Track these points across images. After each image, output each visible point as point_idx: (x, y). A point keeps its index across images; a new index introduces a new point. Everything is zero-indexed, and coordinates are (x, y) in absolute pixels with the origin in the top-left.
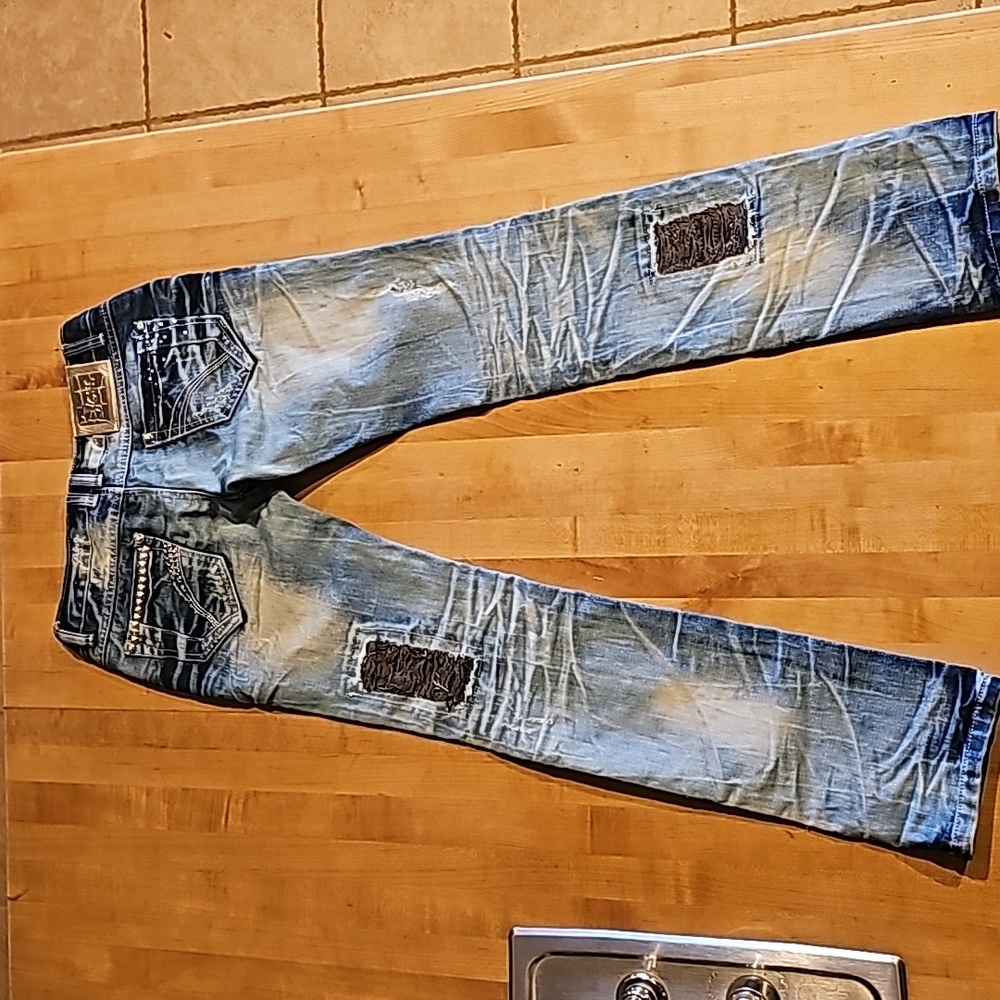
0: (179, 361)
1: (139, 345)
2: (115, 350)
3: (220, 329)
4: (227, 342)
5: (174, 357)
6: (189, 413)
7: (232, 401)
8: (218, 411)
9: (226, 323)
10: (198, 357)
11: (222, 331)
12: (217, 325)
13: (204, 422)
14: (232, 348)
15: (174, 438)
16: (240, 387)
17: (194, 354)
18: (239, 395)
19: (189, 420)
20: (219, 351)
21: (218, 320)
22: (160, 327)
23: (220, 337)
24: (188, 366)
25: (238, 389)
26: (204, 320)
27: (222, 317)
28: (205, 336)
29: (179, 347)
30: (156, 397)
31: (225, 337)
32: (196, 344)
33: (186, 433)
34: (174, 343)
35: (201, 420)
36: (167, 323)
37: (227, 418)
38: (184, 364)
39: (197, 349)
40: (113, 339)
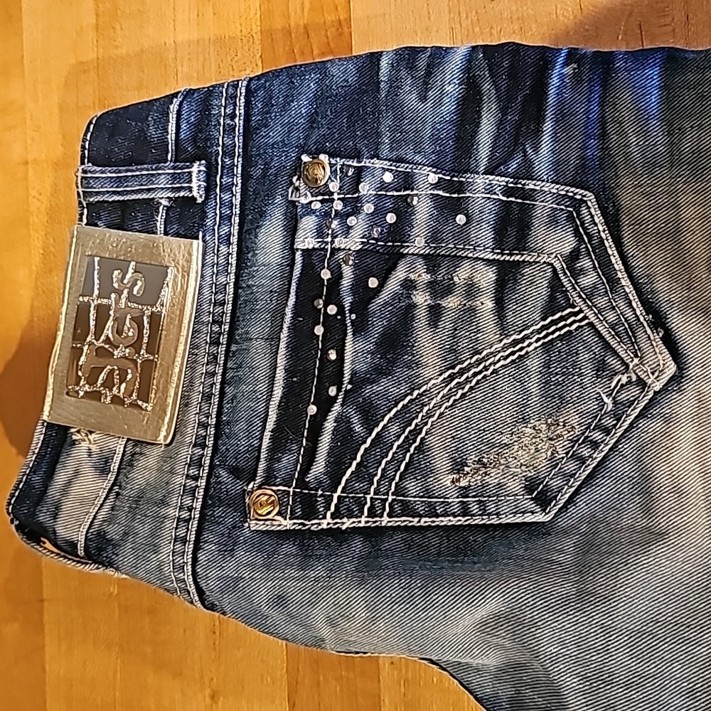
0: (421, 299)
1: (308, 224)
2: (226, 219)
3: (577, 233)
4: (588, 280)
5: (409, 285)
6: (418, 466)
7: (571, 466)
8: (515, 486)
9: (599, 219)
10: (487, 304)
11: (581, 240)
12: (570, 218)
13: (465, 511)
14: (602, 302)
15: (347, 523)
16: (607, 431)
17: (471, 290)
18: (599, 456)
19: (412, 486)
20: (556, 300)
21: (578, 204)
22: (383, 186)
23: (573, 257)
24: (446, 323)
25: (597, 436)
26: (530, 195)
27: (590, 196)
28: (521, 244)
29: (432, 262)
30: (322, 390)
31: (585, 263)
32: (490, 262)
33: (385, 521)
34: (418, 243)
35: (454, 500)
36: (407, 181)
37: (540, 518)
38: (435, 313)
39: (486, 277)
40: (228, 188)
